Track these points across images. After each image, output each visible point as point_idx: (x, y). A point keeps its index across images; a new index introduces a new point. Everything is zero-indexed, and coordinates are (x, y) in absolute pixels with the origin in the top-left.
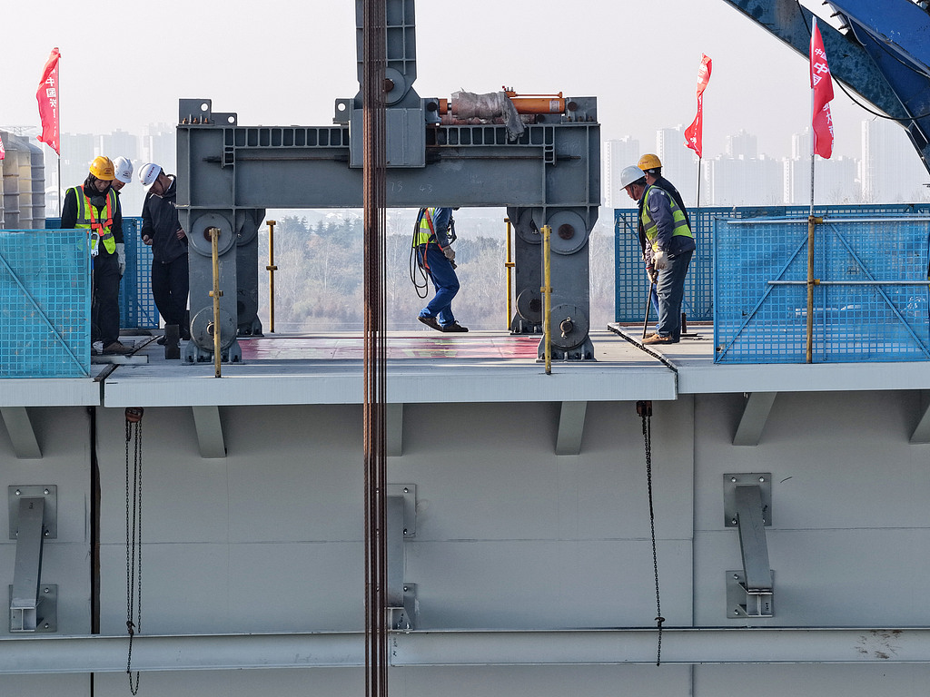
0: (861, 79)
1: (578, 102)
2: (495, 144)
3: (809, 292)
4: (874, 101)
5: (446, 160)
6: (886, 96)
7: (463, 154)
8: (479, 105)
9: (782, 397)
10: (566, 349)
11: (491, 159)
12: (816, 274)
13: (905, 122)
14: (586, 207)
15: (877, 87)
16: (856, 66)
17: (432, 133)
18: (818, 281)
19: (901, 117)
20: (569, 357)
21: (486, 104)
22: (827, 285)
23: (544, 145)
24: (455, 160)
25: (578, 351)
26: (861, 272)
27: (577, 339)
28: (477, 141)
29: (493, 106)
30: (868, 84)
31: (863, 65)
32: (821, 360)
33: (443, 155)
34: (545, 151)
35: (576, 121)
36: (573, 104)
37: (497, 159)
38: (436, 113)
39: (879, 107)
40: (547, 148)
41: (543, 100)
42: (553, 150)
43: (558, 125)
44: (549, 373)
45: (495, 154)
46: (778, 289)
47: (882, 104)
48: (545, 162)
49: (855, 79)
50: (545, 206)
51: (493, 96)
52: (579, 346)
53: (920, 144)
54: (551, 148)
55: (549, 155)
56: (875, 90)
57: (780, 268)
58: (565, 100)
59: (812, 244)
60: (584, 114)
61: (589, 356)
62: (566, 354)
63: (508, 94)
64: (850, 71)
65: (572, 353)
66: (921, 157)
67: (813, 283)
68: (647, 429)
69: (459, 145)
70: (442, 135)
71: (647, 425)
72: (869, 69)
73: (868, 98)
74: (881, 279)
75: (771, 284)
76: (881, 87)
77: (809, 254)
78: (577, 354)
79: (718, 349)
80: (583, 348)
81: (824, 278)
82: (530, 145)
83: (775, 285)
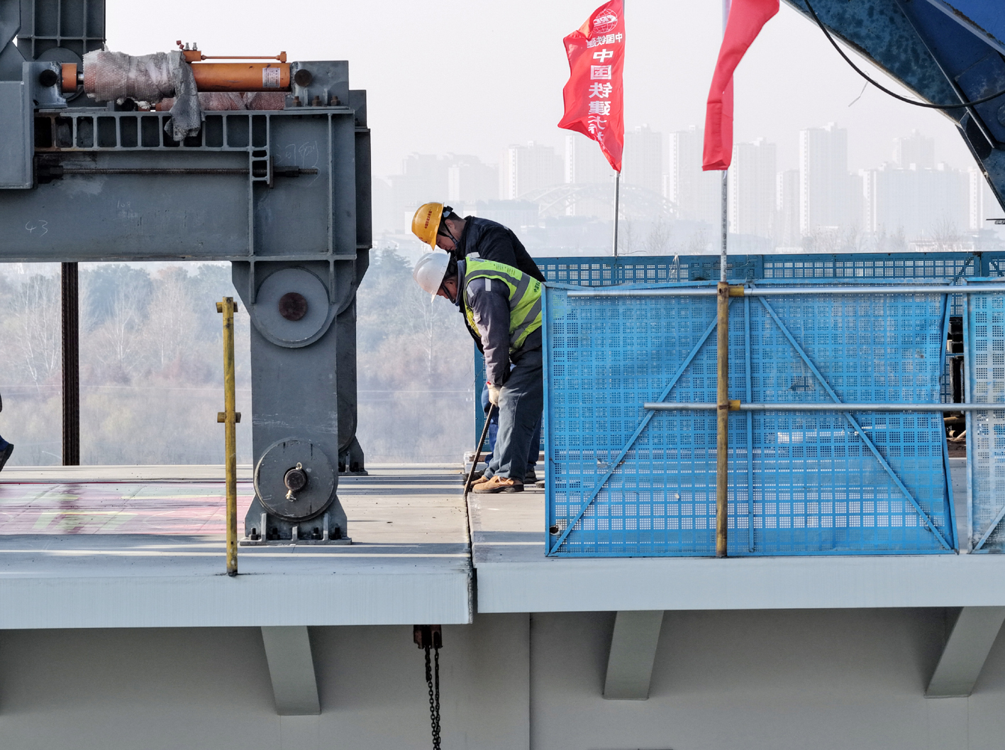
0: (878, 37)
1: (314, 70)
2: (161, 147)
3: (720, 425)
4: (900, 74)
5: (74, 175)
6: (922, 67)
7: (103, 164)
8: (133, 74)
9: (673, 620)
10: (296, 521)
11: (154, 173)
12: (733, 390)
13: (953, 111)
14: (326, 263)
15: (905, 51)
16: (871, 13)
17: (44, 127)
18: (737, 404)
19: (948, 103)
20: (301, 536)
21: (146, 73)
22: (754, 411)
23: (251, 149)
24: (89, 175)
25: (317, 524)
26: (817, 387)
27: (314, 502)
28: (128, 140)
29: (159, 77)
30: (890, 45)
31: (882, 12)
32: (745, 550)
33: (66, 165)
34: (252, 159)
35: (310, 104)
36: (305, 75)
37: (164, 173)
38: (55, 90)
39: (909, 85)
40: (256, 154)
41: (251, 66)
42: (267, 158)
43: (276, 112)
44: (234, 573)
45: (164, 164)
46: (664, 419)
47: (914, 81)
48: (252, 179)
49: (868, 36)
50: (252, 259)
51: (159, 59)
52: (319, 515)
53: (980, 150)
54: (263, 153)
55: (260, 167)
56: (903, 57)
57: (666, 379)
58: (291, 66)
59: (726, 336)
60: (324, 92)
61: (338, 534)
62: (295, 530)
63: (188, 57)
64: (859, 23)
65: (307, 527)
66: (983, 171)
67: (728, 407)
68: (433, 673)
69: (96, 148)
70: (65, 129)
71: (433, 665)
72: (892, 20)
73: (891, 71)
74: (855, 401)
75: (649, 410)
76: (914, 51)
77: (720, 353)
78: (316, 530)
79: (553, 530)
80: (326, 519)
81: (749, 398)
82: (226, 147)
83: (658, 410)
